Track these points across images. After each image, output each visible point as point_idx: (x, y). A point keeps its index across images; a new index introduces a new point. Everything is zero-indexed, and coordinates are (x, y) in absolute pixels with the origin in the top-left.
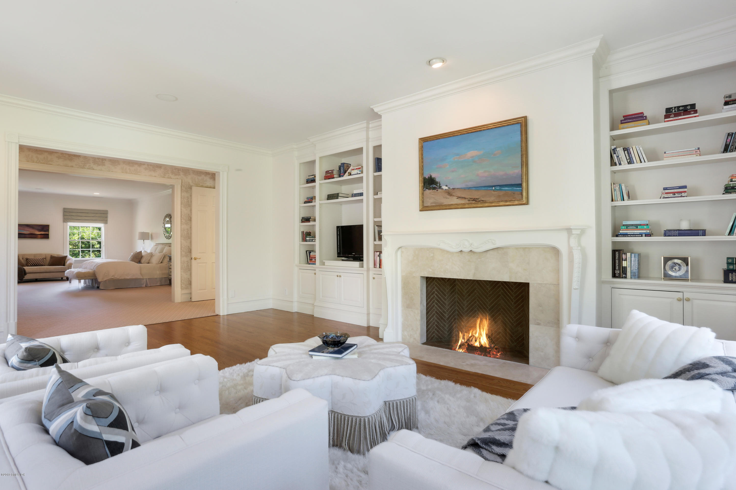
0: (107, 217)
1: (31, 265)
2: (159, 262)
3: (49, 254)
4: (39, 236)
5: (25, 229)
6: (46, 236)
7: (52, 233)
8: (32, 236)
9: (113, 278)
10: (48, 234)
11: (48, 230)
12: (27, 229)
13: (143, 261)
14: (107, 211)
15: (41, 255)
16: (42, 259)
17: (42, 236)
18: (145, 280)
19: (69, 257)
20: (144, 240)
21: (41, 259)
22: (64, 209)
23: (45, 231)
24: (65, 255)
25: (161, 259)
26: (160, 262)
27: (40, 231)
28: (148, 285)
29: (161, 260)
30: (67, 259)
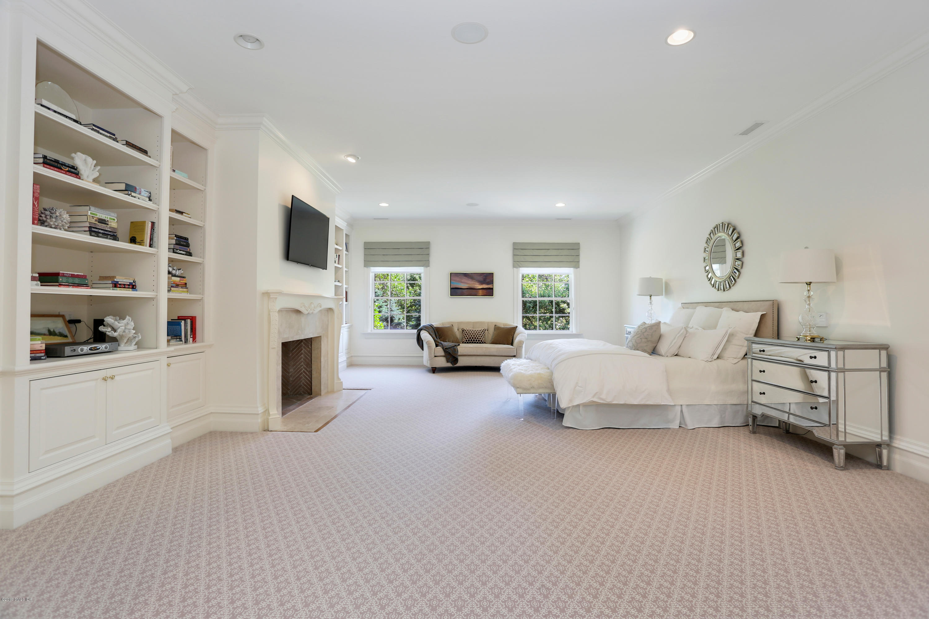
0: (578, 255)
1: (466, 340)
2: (713, 355)
3: (492, 323)
4: (480, 291)
5: (463, 281)
6: (489, 292)
7: (497, 286)
8: (471, 292)
9: (595, 399)
10: (492, 289)
11: (492, 282)
12: (465, 280)
13: (663, 348)
14: (579, 243)
15: (482, 323)
16: (482, 331)
17: (485, 291)
18: (678, 409)
19: (520, 328)
20: (651, 297)
21: (480, 331)
22: (514, 244)
23: (488, 284)
24: (515, 325)
25: (717, 348)
26: (716, 357)
27: (482, 283)
28: (686, 425)
29: (719, 352)
30: (517, 332)
